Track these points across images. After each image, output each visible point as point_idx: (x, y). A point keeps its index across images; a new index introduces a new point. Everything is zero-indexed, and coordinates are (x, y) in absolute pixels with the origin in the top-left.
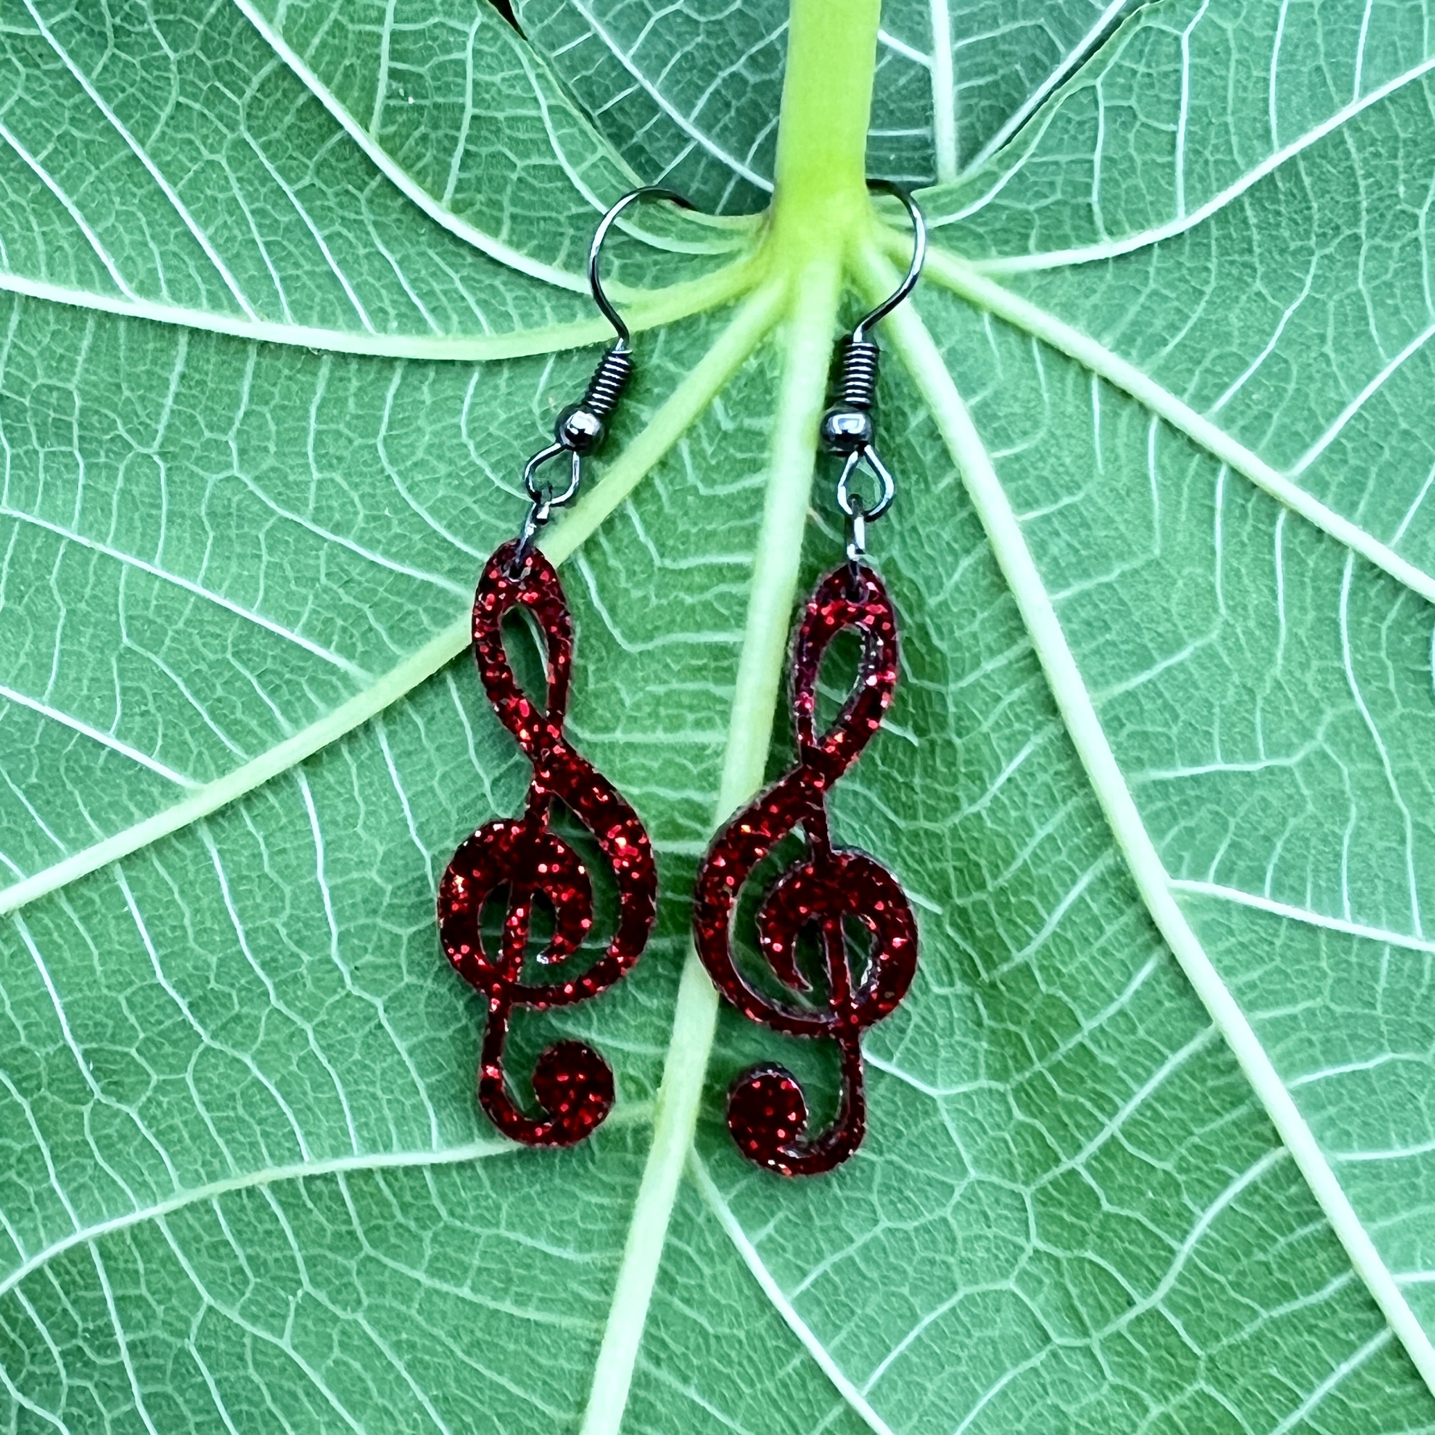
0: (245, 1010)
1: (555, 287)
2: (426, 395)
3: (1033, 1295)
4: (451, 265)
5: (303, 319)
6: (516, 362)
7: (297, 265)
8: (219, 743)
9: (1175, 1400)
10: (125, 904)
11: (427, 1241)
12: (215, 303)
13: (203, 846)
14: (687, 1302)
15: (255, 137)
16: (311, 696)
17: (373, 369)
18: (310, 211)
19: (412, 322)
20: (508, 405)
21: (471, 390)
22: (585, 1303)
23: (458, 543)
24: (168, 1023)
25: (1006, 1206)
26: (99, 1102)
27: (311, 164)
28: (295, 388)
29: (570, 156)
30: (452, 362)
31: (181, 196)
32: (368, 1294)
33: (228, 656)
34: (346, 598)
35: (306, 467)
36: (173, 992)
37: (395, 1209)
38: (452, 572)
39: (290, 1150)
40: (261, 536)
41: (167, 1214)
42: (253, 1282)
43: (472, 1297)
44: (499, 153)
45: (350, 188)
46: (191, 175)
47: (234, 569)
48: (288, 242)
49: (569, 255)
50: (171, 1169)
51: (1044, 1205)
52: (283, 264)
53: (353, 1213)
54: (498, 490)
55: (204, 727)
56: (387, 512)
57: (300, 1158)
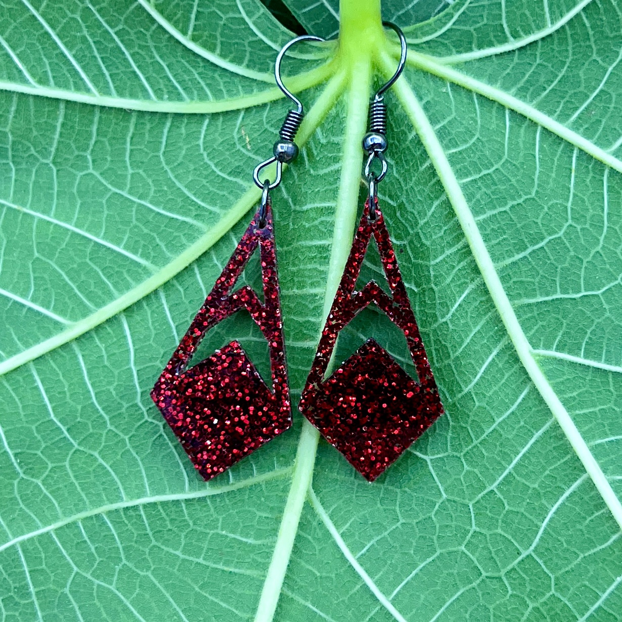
0: (95, 431)
1: (243, 77)
2: (183, 131)
3: (474, 553)
4: (193, 67)
5: (121, 94)
6: (226, 113)
7: (117, 68)
8: (83, 302)
9: (541, 600)
10: (35, 382)
11: (183, 537)
12: (78, 89)
13: (75, 353)
14: (308, 562)
15: (94, 5)
16: (128, 278)
17: (156, 119)
18: (122, 41)
19: (175, 96)
20: (223, 134)
21: (205, 128)
22: (258, 563)
23: (200, 202)
24: (57, 439)
25: (461, 511)
26: (22, 478)
27: (122, 19)
28: (119, 129)
29: (248, 13)
30: (196, 114)
31: (58, 35)
32: (154, 563)
33: (88, 260)
34: (146, 231)
35: (126, 167)
36: (59, 424)
37: (168, 522)
38: (197, 217)
39: (117, 496)
40: (104, 202)
41: (56, 530)
42: (98, 560)
43: (204, 563)
44: (214, 12)
45: (142, 30)
46: (62, 25)
47: (90, 218)
48: (113, 57)
49: (250, 61)
50: (58, 508)
51: (479, 509)
52: (110, 68)
53: (147, 525)
54: (218, 176)
55: (75, 295)
56: (165, 188)
57: (122, 500)
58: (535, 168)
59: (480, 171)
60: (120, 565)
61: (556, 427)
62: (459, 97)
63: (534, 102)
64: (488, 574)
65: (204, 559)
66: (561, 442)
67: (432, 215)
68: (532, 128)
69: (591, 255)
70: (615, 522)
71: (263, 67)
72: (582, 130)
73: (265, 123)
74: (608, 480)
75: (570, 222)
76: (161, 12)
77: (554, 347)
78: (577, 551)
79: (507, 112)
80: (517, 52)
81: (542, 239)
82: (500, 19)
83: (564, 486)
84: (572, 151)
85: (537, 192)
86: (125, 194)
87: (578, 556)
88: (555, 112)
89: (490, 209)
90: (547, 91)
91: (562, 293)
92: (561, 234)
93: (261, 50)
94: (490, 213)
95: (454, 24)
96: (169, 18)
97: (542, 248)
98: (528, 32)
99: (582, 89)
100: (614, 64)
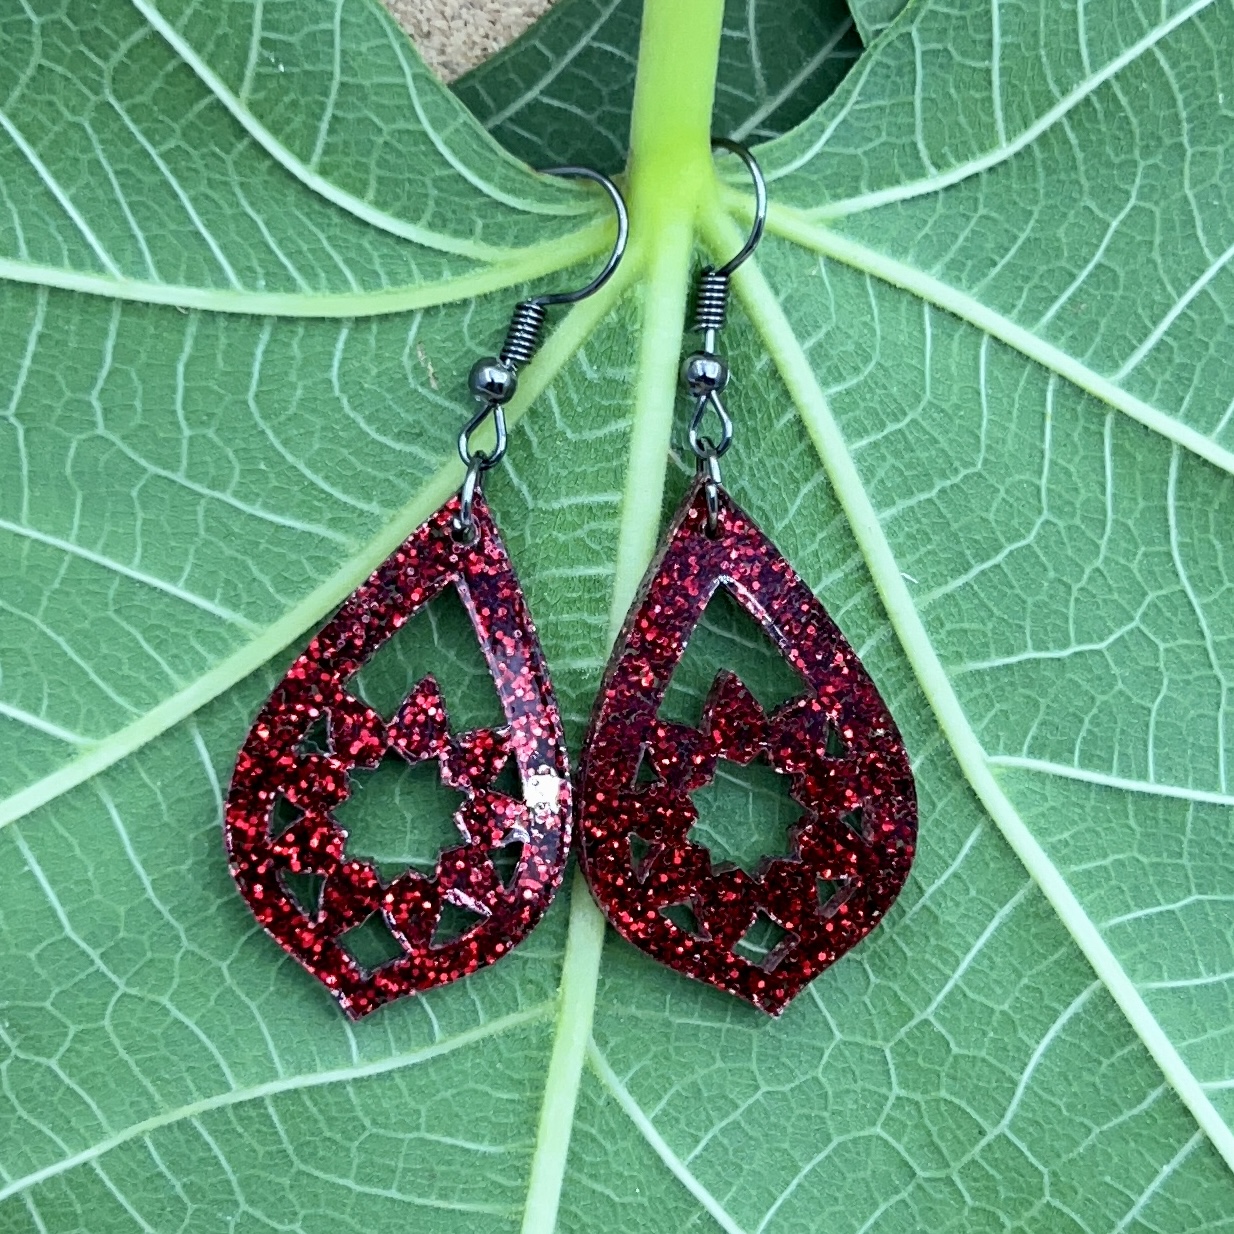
0: (157, 955)
1: (422, 246)
2: (295, 349)
3: (898, 1137)
4: (317, 225)
5: (169, 278)
6: (384, 318)
7: (162, 225)
8: (107, 698)
9: (1027, 1215)
10: (25, 863)
11: (354, 1150)
12: (78, 264)
13: (99, 801)
14: (593, 1177)
15: (120, 99)
16: (199, 647)
17: (242, 327)
18: (174, 171)
19: (279, 281)
20: (378, 358)
21: (340, 345)
22: (503, 1190)
23: (337, 494)
24: (82, 976)
25: (870, 1062)
26: (17, 1058)
27: (178, 127)
28: (160, 346)
29: (433, 122)
30: (322, 319)
31: (41, 157)
32: (303, 1206)
33: (111, 614)
34: (228, 552)
35: (176, 424)
36: (83, 945)
37: (322, 1124)
38: (334, 523)
39: (216, 1081)
40: (134, 493)
41: (101, 1156)
42: (191, 1207)
43: (398, 1196)
44: (367, 118)
45: (217, 150)
46: (51, 136)
47: (108, 527)
48: (154, 201)
49: (434, 215)
50: (99, 1113)
51: (903, 1056)
52: (148, 224)
53: (282, 1133)
54: (374, 441)
55: (91, 683)
56: (262, 466)
57: (228, 1089)
58: (980, 416)
59: (883, 426)
60: (237, 1215)
61: (1038, 895)
62: (840, 285)
63: (975, 290)
64: (927, 1174)
65: (400, 1190)
66: (1048, 924)
67: (799, 513)
68: (973, 338)
69: (1085, 577)
70: (1155, 1066)
71: (460, 227)
72: (1063, 340)
73: (467, 337)
74: (1138, 990)
75: (1046, 515)
76: (260, 117)
77: (1025, 748)
78: (1087, 1122)
79: (927, 309)
80: (941, 196)
81: (998, 549)
82: (912, 132)
83: (1055, 1005)
84: (1046, 381)
85: (986, 461)
86: (180, 478)
87: (1089, 1131)
88: (1014, 306)
89: (903, 496)
90: (998, 268)
91: (1037, 648)
92: (1030, 538)
93: (459, 194)
94: (902, 504)
95: (827, 143)
96: (275, 129)
97: (998, 566)
98: (963, 156)
99: (1063, 263)
100: (1122, 216)
